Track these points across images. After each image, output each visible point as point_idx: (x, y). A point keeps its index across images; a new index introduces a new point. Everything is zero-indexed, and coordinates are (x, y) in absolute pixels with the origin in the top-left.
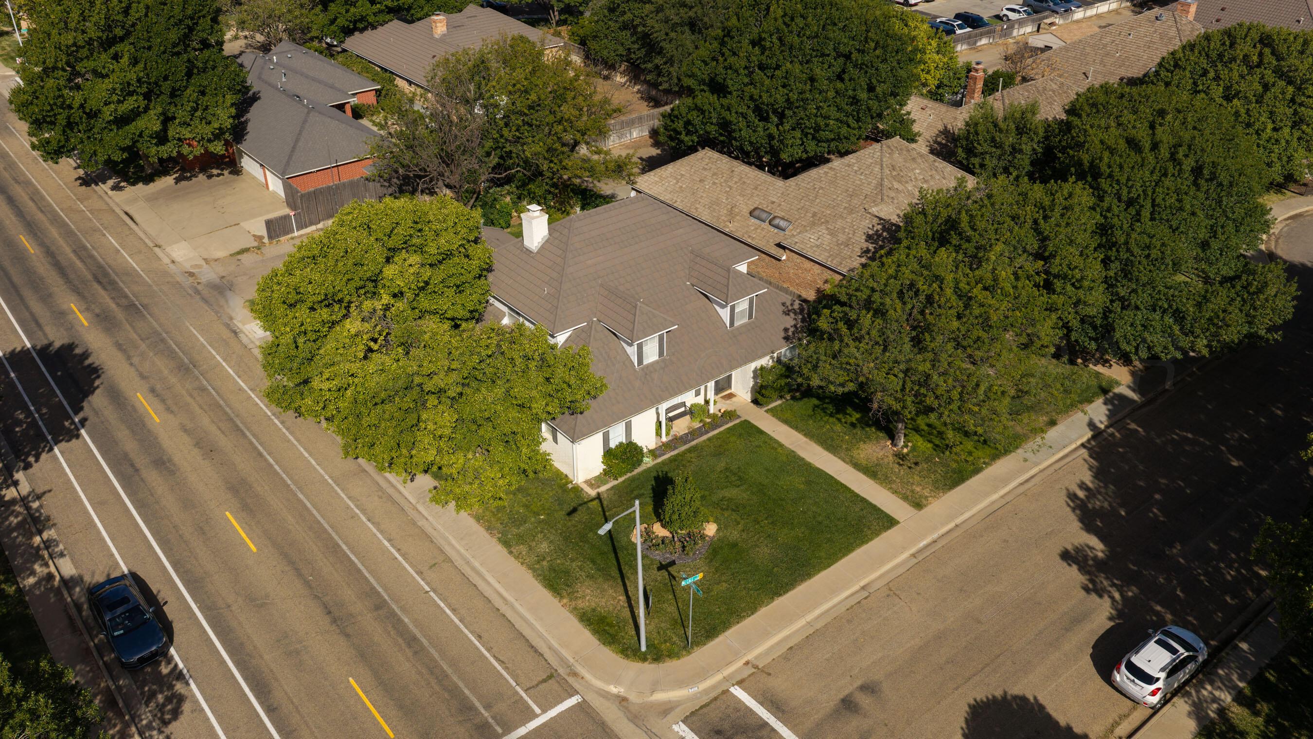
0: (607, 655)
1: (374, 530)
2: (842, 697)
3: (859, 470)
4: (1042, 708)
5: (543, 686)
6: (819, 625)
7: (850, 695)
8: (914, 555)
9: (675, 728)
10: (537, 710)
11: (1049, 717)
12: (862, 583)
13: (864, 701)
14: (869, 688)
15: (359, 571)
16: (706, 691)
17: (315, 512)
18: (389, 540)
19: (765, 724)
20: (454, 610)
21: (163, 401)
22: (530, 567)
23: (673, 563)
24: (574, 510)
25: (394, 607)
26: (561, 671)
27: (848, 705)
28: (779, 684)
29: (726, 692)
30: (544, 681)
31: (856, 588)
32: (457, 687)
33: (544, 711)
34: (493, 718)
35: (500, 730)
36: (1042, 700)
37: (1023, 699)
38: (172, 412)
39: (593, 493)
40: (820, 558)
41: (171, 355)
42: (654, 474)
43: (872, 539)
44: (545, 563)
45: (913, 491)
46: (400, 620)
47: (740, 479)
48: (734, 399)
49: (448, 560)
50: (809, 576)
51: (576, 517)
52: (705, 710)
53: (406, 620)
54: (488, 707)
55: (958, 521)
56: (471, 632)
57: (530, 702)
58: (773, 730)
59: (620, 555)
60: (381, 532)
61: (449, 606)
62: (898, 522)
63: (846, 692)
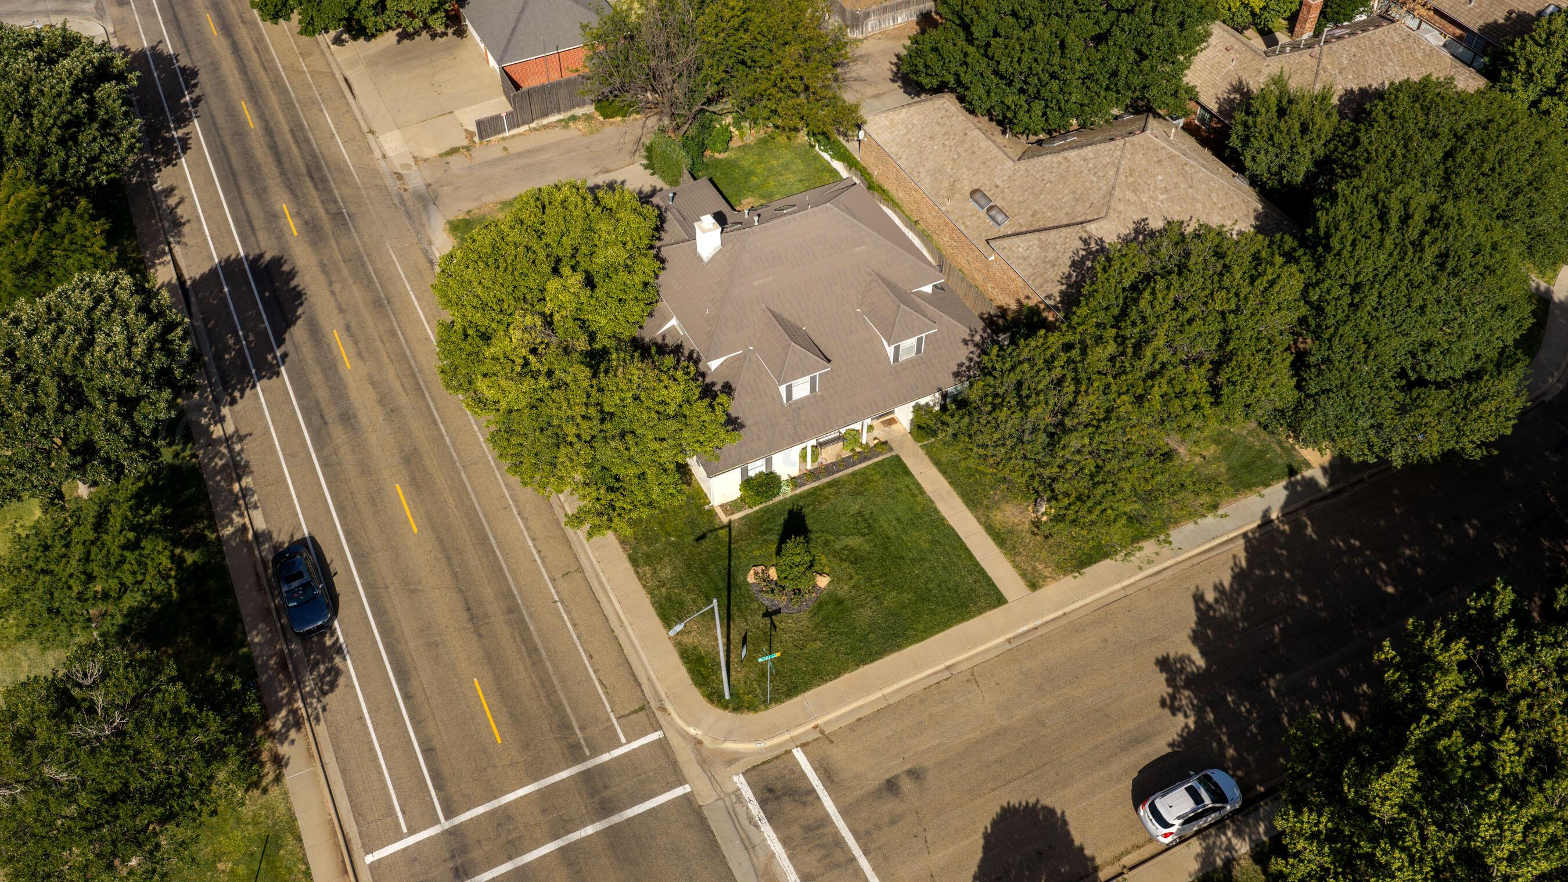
0: (695, 696)
1: (522, 526)
2: (888, 777)
3: (990, 534)
4: (1065, 823)
5: (632, 717)
6: (892, 701)
7: (896, 777)
8: (1009, 641)
9: (735, 778)
10: (623, 740)
11: (1068, 834)
12: (948, 663)
13: (907, 785)
14: (915, 774)
15: (501, 569)
16: (771, 748)
17: (473, 496)
18: (533, 540)
19: (812, 791)
20: (574, 625)
21: (356, 343)
22: (650, 592)
23: (778, 611)
24: (703, 537)
25: (524, 612)
26: (653, 704)
27: (891, 786)
28: (837, 754)
29: (789, 752)
30: (636, 712)
31: (942, 666)
32: (561, 704)
33: (629, 741)
34: (585, 740)
35: (588, 753)
36: (1069, 817)
37: (1050, 812)
38: (363, 358)
39: (725, 519)
40: (917, 630)
41: (369, 285)
42: (788, 507)
43: (973, 617)
44: (664, 590)
45: (1034, 568)
46: (527, 628)
47: (869, 526)
48: (894, 427)
49: (580, 570)
50: (900, 647)
51: (704, 544)
52: (765, 767)
53: (532, 628)
54: (583, 728)
55: (1067, 609)
56: (585, 651)
57: (619, 730)
58: (818, 798)
59: (733, 594)
60: (528, 529)
61: (571, 619)
62: (1005, 602)
63: (894, 773)
